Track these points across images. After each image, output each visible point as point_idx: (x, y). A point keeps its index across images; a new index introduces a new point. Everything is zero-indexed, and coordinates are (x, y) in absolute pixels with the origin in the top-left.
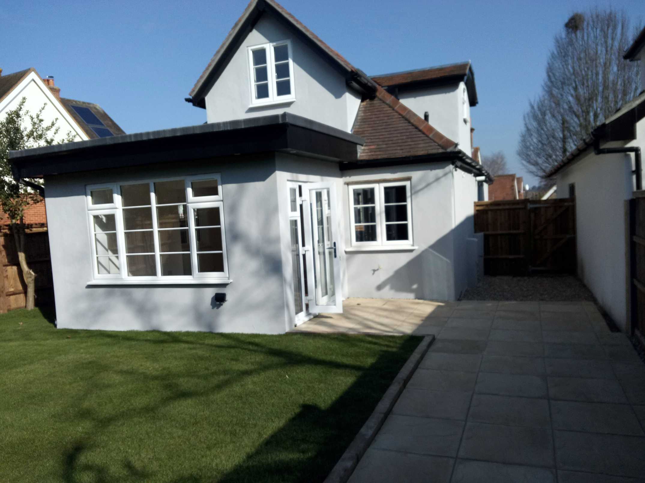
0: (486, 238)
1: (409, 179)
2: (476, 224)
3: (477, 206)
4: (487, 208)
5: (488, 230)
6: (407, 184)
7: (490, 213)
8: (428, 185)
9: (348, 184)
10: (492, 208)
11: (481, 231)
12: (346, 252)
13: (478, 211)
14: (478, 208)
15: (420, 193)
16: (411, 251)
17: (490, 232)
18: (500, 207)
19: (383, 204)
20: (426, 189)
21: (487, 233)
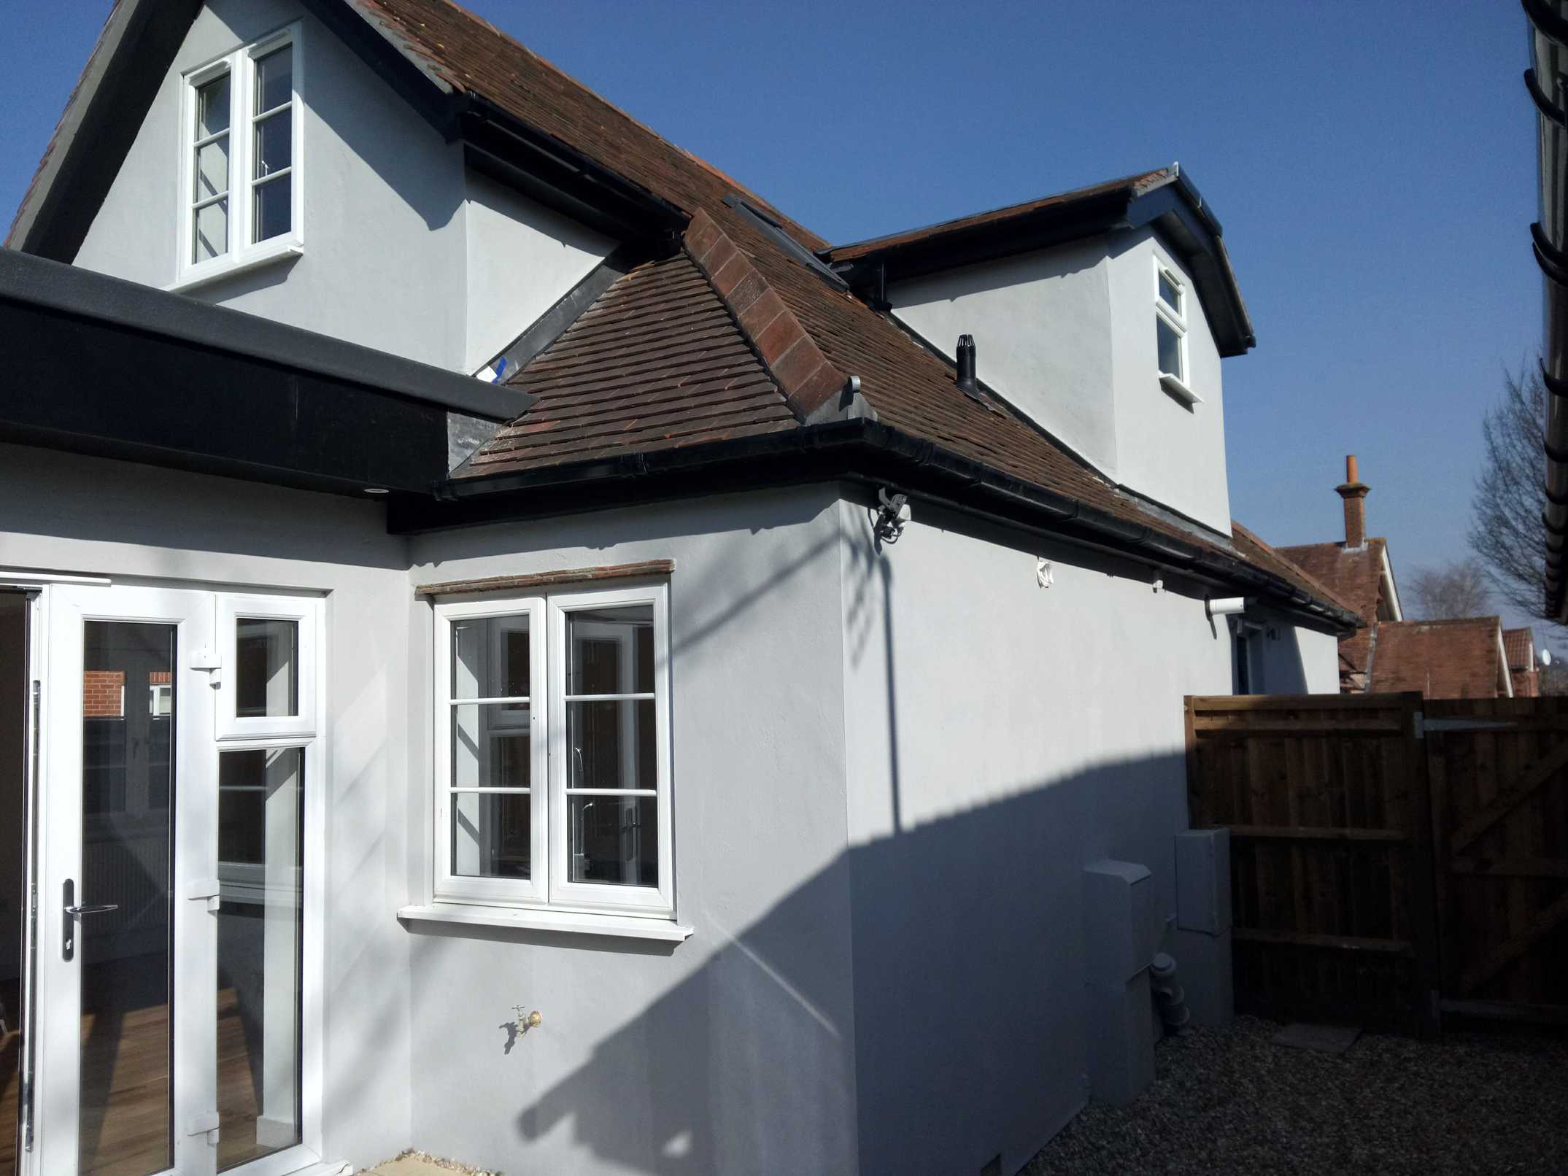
0: (1241, 850)
1: (658, 573)
2: (1194, 791)
3: (1199, 713)
4: (1239, 726)
5: (1248, 820)
6: (656, 595)
7: (1251, 744)
8: (743, 603)
9: (431, 597)
10: (1256, 724)
11: (1218, 822)
12: (407, 923)
13: (1200, 733)
14: (1204, 723)
15: (709, 645)
16: (665, 947)
17: (1256, 829)
18: (1297, 725)
19: (561, 697)
20: (732, 626)
21: (1246, 830)
